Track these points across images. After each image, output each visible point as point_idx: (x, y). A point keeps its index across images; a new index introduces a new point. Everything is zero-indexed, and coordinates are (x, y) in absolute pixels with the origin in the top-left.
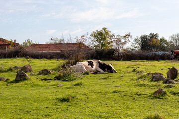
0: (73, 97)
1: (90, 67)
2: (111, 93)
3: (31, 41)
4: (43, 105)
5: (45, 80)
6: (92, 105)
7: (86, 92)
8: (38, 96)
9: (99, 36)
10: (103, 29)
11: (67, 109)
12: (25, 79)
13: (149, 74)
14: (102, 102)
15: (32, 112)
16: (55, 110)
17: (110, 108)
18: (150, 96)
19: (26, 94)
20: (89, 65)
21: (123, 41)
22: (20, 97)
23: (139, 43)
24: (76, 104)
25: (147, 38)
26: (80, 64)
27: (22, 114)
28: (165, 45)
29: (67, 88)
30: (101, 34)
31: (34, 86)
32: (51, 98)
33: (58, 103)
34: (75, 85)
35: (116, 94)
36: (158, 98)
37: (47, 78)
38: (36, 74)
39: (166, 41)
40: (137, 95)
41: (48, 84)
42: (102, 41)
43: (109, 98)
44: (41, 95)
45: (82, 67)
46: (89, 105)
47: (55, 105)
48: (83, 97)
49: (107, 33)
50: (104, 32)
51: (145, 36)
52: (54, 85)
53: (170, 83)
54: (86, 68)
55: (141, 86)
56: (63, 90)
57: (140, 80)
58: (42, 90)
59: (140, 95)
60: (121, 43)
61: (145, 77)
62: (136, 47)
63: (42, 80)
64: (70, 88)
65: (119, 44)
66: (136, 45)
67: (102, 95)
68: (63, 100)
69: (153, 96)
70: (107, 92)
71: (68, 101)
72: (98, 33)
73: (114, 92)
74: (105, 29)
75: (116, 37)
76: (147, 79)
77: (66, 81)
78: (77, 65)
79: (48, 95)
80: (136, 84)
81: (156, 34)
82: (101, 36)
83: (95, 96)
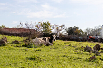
0: (38, 57)
1: (44, 41)
2: (61, 57)
3: (4, 26)
4: (18, 61)
5: (17, 46)
6: (51, 63)
7: (45, 55)
8: (14, 55)
9: (44, 26)
10: (47, 22)
11: (36, 65)
12: (4, 45)
13: (82, 47)
14: (57, 62)
15: (12, 65)
16: (27, 65)
17: (63, 66)
18: (87, 60)
19: (6, 54)
20: (43, 40)
21: (60, 29)
22: (3, 55)
23: (67, 32)
24: (40, 62)
25: (72, 29)
26: (38, 39)
27: (5, 66)
28: (82, 34)
29: (32, 52)
30: (45, 25)
31: (10, 49)
32: (23, 57)
33: (28, 60)
34: (37, 51)
35: (64, 57)
36: (93, 62)
37: (18, 46)
38: (10, 43)
39: (82, 31)
40: (79, 59)
41: (19, 48)
42: (46, 29)
43: (61, 60)
44: (16, 55)
45: (39, 41)
46: (49, 63)
47: (27, 61)
48: (44, 58)
49: (49, 25)
50: (47, 24)
51: (71, 28)
52: (24, 50)
53: (97, 53)
54: (41, 41)
55: (79, 53)
56: (30, 53)
57: (77, 50)
58: (16, 52)
59: (80, 59)
60: (59, 30)
61: (80, 49)
62: (65, 34)
63: (15, 46)
64: (34, 52)
65: (57, 31)
66: (65, 33)
67: (56, 58)
68: (32, 59)
69: (89, 60)
70: (59, 56)
71: (35, 60)
72: (44, 24)
73: (63, 56)
74: (48, 22)
75: (56, 26)
76: (81, 50)
77: (31, 48)
78: (36, 39)
79: (21, 55)
80: (76, 52)
81: (77, 27)
82: (46, 26)
83: (51, 58)
